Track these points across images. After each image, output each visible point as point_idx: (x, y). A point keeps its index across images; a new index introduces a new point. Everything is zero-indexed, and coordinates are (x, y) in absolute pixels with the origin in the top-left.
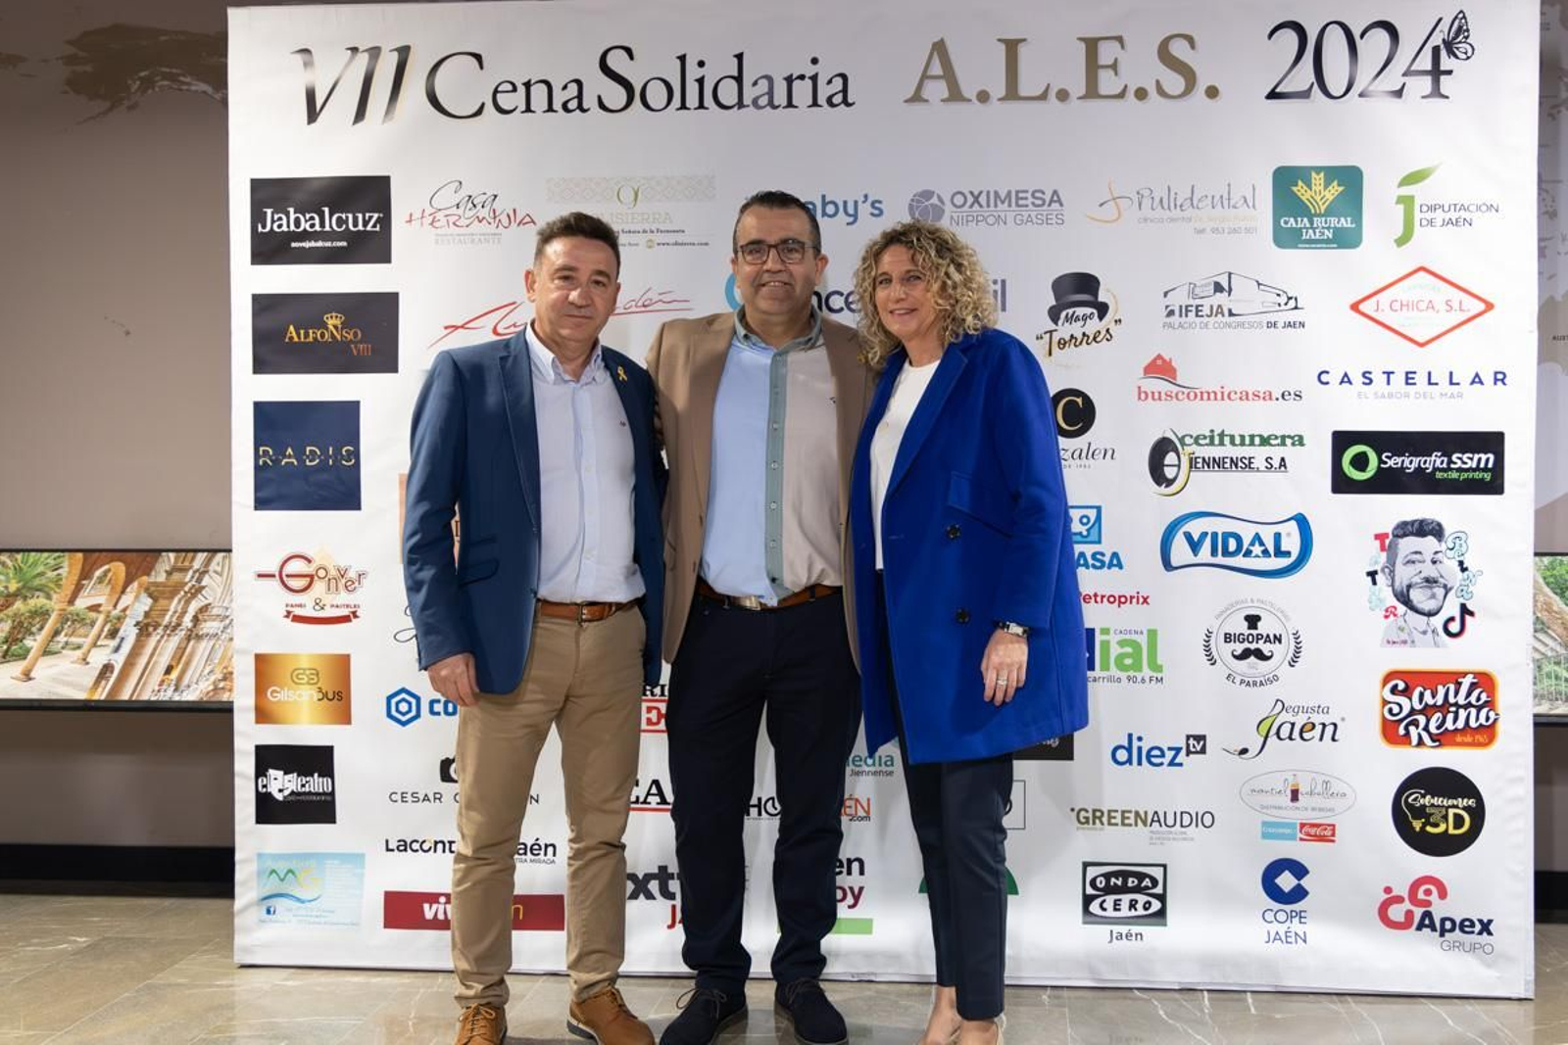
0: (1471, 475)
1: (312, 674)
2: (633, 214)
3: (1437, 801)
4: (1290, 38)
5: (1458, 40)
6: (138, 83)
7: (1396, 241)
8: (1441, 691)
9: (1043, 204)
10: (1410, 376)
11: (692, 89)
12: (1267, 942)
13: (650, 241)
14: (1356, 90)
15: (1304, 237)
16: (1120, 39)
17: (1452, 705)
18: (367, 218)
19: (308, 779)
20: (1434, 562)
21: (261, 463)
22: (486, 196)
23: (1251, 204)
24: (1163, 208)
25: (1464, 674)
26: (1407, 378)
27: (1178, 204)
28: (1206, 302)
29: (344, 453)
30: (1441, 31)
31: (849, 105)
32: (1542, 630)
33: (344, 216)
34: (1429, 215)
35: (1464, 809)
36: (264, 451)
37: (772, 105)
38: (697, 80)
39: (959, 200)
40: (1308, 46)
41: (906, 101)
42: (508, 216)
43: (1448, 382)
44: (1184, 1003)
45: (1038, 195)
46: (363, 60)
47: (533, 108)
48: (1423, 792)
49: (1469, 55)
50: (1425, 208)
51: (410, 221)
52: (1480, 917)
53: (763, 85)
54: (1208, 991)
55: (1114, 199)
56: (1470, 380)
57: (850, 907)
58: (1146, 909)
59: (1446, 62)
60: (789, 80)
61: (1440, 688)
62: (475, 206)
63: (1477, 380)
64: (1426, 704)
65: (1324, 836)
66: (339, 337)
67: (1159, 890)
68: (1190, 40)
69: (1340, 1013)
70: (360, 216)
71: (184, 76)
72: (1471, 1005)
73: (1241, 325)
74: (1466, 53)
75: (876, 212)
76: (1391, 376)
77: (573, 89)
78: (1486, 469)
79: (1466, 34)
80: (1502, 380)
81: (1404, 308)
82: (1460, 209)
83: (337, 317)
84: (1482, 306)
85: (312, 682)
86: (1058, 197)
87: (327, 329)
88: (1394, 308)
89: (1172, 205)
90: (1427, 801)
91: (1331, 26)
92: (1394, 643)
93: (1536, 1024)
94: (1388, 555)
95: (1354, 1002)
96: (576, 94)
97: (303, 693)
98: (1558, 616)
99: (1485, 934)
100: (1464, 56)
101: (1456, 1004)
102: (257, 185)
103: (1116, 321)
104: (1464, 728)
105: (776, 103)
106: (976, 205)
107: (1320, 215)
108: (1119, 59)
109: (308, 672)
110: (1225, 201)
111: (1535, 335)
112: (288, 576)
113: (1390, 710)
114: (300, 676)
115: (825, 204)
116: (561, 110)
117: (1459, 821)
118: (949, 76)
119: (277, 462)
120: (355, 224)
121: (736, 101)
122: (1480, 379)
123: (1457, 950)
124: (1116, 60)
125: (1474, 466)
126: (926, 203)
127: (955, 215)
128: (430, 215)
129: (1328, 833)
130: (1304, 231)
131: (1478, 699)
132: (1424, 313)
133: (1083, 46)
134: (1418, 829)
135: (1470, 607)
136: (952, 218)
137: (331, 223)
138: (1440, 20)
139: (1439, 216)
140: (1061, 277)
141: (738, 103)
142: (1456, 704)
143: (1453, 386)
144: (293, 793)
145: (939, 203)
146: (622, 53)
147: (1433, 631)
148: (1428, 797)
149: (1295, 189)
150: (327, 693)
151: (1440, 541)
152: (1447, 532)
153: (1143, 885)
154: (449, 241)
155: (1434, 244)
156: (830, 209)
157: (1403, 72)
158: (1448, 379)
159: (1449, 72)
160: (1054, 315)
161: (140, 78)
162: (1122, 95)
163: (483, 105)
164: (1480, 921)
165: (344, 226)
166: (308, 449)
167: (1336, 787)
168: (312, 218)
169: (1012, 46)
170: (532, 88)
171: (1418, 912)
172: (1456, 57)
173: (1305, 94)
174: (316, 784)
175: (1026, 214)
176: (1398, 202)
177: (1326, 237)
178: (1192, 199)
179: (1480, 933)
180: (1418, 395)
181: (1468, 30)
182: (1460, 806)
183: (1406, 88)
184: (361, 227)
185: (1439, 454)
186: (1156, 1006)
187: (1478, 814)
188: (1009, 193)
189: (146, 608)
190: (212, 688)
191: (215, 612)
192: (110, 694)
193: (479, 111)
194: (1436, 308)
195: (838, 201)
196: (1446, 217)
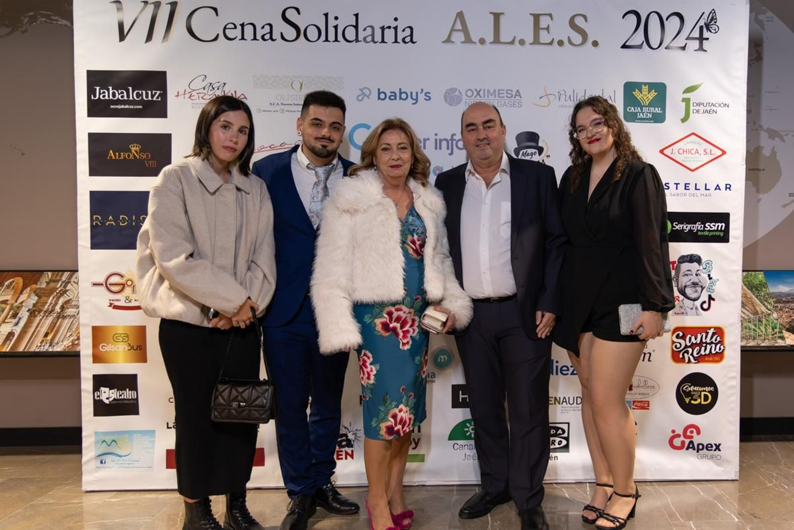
0: (714, 233)
1: (124, 336)
2: (299, 95)
3: (696, 388)
4: (633, 18)
5: (711, 24)
6: (27, 18)
7: (681, 120)
8: (699, 336)
9: (512, 97)
10: (687, 185)
11: (331, 31)
14: (665, 44)
15: (638, 117)
16: (550, 15)
17: (704, 343)
18: (153, 93)
19: (123, 392)
20: (697, 275)
21: (94, 224)
22: (220, 84)
23: (613, 100)
24: (570, 100)
25: (710, 328)
26: (685, 187)
27: (578, 98)
29: (141, 219)
30: (704, 19)
31: (413, 43)
33: (140, 92)
34: (697, 108)
36: (96, 217)
37: (373, 41)
38: (334, 27)
40: (641, 23)
41: (443, 42)
42: (232, 94)
43: (704, 189)
44: (578, 489)
45: (509, 92)
46: (150, 8)
47: (245, 38)
48: (690, 384)
49: (717, 30)
50: (695, 104)
51: (178, 96)
52: (715, 443)
53: (369, 31)
54: (589, 483)
55: (547, 95)
56: (715, 188)
57: (413, 449)
58: (559, 444)
60: (383, 29)
61: (699, 335)
62: (213, 88)
63: (718, 188)
64: (692, 343)
65: (644, 406)
66: (138, 157)
67: (566, 435)
68: (585, 17)
69: (651, 491)
70: (150, 92)
71: (53, 16)
72: (711, 484)
74: (715, 30)
75: (428, 98)
76: (678, 185)
77: (267, 28)
78: (721, 231)
79: (715, 21)
80: (729, 188)
81: (685, 153)
82: (711, 105)
83: (137, 146)
84: (720, 153)
85: (124, 340)
86: (519, 93)
87: (131, 152)
88: (680, 152)
89: (575, 99)
90: (692, 388)
91: (652, 14)
92: (678, 314)
93: (740, 492)
94: (675, 272)
95: (658, 485)
96: (269, 31)
97: (120, 346)
98: (750, 300)
99: (717, 450)
100: (714, 31)
101: (704, 484)
102: (91, 74)
103: (547, 156)
104: (709, 354)
105: (376, 40)
106: (478, 96)
107: (646, 106)
108: (550, 26)
109: (122, 336)
111: (745, 166)
112: (110, 284)
113: (676, 346)
114: (118, 338)
115: (401, 93)
116: (261, 40)
117: (706, 398)
118: (465, 30)
119: (103, 223)
120: (147, 96)
121: (354, 38)
122: (719, 188)
123: (704, 458)
124: (548, 25)
125: (716, 229)
126: (454, 94)
127: (467, 101)
128: (189, 93)
129: (646, 405)
130: (638, 114)
131: (716, 340)
132: (694, 155)
133: (532, 18)
134: (687, 402)
135: (713, 296)
136: (466, 102)
137: (133, 96)
138: (703, 13)
139: (701, 108)
140: (521, 133)
141: (355, 40)
142: (706, 343)
143: (707, 191)
144: (114, 399)
145: (459, 95)
146: (294, 11)
147: (696, 308)
148: (692, 387)
149: (634, 93)
150: (133, 346)
151: (699, 265)
152: (703, 261)
153: (558, 433)
155: (699, 122)
156: (404, 96)
157: (686, 37)
158: (704, 187)
159: (707, 39)
160: (517, 152)
161: (28, 16)
162: (551, 43)
163: (218, 35)
164: (715, 445)
165: (141, 97)
166: (121, 216)
167: (650, 383)
168: (122, 93)
169: (497, 16)
170: (245, 28)
171: (687, 441)
172: (711, 31)
173: (640, 47)
174: (128, 394)
175: (503, 102)
176: (682, 101)
177: (648, 117)
178: (585, 97)
179: (715, 450)
180: (690, 195)
181: (716, 18)
182: (707, 390)
183: (687, 46)
184: (150, 98)
185: (700, 223)
186: (564, 492)
187: (715, 394)
188: (495, 91)
189: (35, 302)
190: (70, 344)
191: (73, 303)
192: (11, 348)
193: (216, 39)
194: (700, 153)
195: (407, 92)
196: (705, 109)
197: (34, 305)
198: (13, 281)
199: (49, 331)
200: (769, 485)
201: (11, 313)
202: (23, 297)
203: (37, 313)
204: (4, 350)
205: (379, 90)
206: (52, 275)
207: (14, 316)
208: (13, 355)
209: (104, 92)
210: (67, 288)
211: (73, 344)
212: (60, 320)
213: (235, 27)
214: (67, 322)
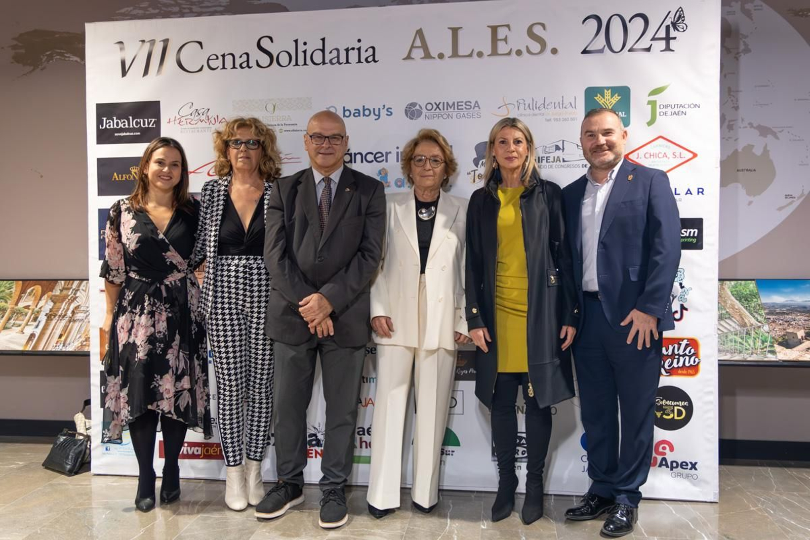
0: (686, 240)
2: (273, 116)
3: (669, 403)
4: (593, 23)
5: (679, 22)
6: (46, 57)
7: (647, 123)
8: (671, 348)
9: (470, 109)
11: (301, 56)
12: (583, 471)
13: (281, 129)
14: (628, 47)
16: (508, 26)
17: (676, 355)
18: (149, 121)
21: (101, 238)
22: (204, 110)
23: (574, 106)
24: (530, 109)
25: (683, 340)
27: (538, 106)
28: (552, 155)
31: (375, 62)
32: (729, 318)
33: (139, 120)
34: (664, 110)
35: (683, 407)
36: (103, 232)
37: (339, 62)
38: (303, 52)
39: (429, 107)
40: (603, 27)
41: (404, 59)
42: (215, 119)
43: (675, 193)
45: (468, 103)
46: (147, 46)
47: (226, 67)
48: (661, 398)
49: (685, 29)
50: (662, 107)
51: (169, 122)
52: (691, 461)
53: (335, 53)
54: (555, 495)
55: (506, 105)
56: (685, 192)
58: (523, 454)
59: (673, 33)
60: (347, 50)
61: (670, 346)
62: (199, 114)
63: (689, 192)
64: (663, 354)
66: (137, 178)
68: (543, 25)
70: (146, 120)
72: (686, 504)
73: (569, 166)
74: (683, 28)
75: (389, 113)
77: (245, 57)
78: (694, 237)
79: (683, 19)
80: (702, 192)
81: (652, 157)
82: (680, 107)
83: (135, 169)
84: (690, 155)
86: (478, 104)
87: (131, 174)
88: (647, 157)
89: (534, 108)
90: (663, 403)
91: (613, 17)
96: (246, 59)
98: (737, 311)
99: (693, 469)
100: (682, 30)
101: (678, 504)
102: (100, 107)
104: (682, 367)
105: (341, 62)
106: (438, 109)
108: (508, 36)
110: (561, 105)
111: (719, 169)
115: (364, 110)
116: (239, 68)
117: (680, 413)
118: (425, 47)
120: (144, 125)
121: (322, 61)
122: (691, 192)
123: (678, 477)
124: (506, 36)
125: (688, 235)
126: (414, 109)
127: (427, 115)
128: (178, 119)
131: (690, 352)
132: (661, 159)
133: (490, 30)
134: (659, 417)
135: (685, 306)
137: (133, 124)
138: (670, 12)
139: (669, 110)
140: (479, 144)
141: (322, 63)
142: (678, 355)
143: (678, 196)
145: (419, 109)
146: (268, 39)
148: (664, 401)
149: (596, 98)
153: (522, 442)
154: (187, 131)
155: (667, 124)
156: (367, 112)
157: (650, 38)
159: (675, 38)
160: (476, 162)
161: (46, 55)
162: (509, 54)
163: (203, 66)
164: (691, 463)
165: (139, 125)
168: (124, 122)
169: (455, 31)
170: (226, 58)
171: (660, 457)
172: (678, 30)
173: (601, 51)
175: (462, 113)
176: (648, 104)
178: (544, 105)
179: (691, 469)
181: (684, 17)
182: (681, 405)
183: (652, 48)
184: (146, 126)
187: (690, 410)
188: (454, 104)
189: (51, 307)
190: (80, 345)
191: (82, 309)
192: (33, 348)
193: (201, 70)
194: (668, 156)
195: (370, 108)
196: (673, 111)
197: (51, 310)
198: (34, 289)
199: (63, 333)
200: (752, 509)
201: (32, 317)
202: (42, 303)
203: (53, 317)
204: (27, 349)
205: (344, 108)
206: (65, 284)
207: (35, 319)
208: (34, 354)
209: (110, 122)
210: (77, 296)
211: (82, 345)
212: (71, 323)
213: (217, 58)
214: (76, 326)
